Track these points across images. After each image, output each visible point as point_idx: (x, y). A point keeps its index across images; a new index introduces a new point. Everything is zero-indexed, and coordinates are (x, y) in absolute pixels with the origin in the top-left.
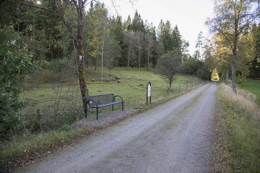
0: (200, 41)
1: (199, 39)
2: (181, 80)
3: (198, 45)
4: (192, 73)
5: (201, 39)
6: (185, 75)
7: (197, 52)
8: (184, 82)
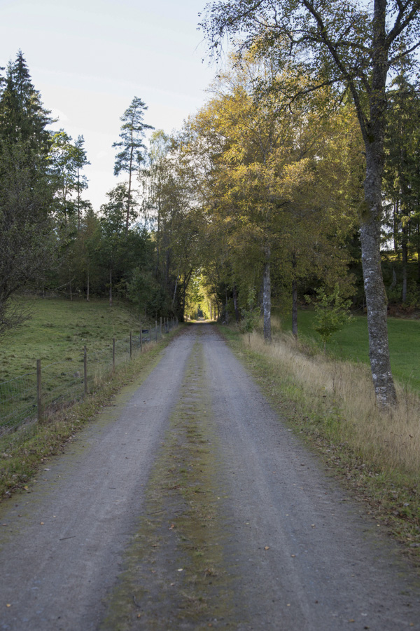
0: (134, 145)
1: (126, 131)
2: (51, 326)
3: (123, 162)
4: (105, 289)
5: (135, 135)
6: (68, 298)
7: (122, 193)
8: (65, 335)
